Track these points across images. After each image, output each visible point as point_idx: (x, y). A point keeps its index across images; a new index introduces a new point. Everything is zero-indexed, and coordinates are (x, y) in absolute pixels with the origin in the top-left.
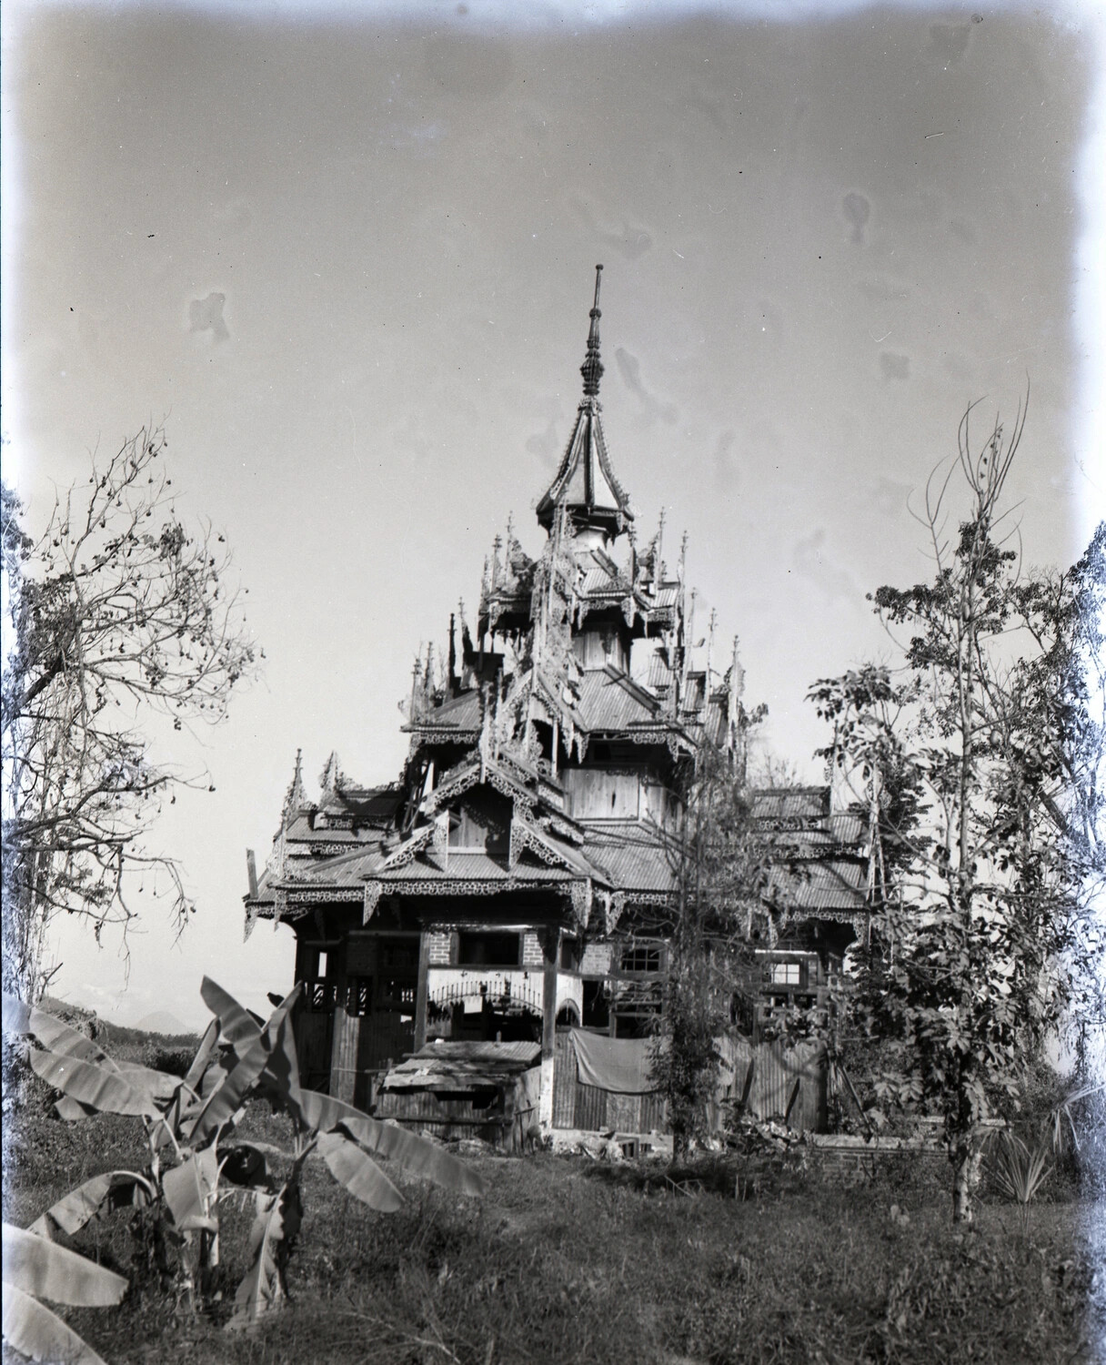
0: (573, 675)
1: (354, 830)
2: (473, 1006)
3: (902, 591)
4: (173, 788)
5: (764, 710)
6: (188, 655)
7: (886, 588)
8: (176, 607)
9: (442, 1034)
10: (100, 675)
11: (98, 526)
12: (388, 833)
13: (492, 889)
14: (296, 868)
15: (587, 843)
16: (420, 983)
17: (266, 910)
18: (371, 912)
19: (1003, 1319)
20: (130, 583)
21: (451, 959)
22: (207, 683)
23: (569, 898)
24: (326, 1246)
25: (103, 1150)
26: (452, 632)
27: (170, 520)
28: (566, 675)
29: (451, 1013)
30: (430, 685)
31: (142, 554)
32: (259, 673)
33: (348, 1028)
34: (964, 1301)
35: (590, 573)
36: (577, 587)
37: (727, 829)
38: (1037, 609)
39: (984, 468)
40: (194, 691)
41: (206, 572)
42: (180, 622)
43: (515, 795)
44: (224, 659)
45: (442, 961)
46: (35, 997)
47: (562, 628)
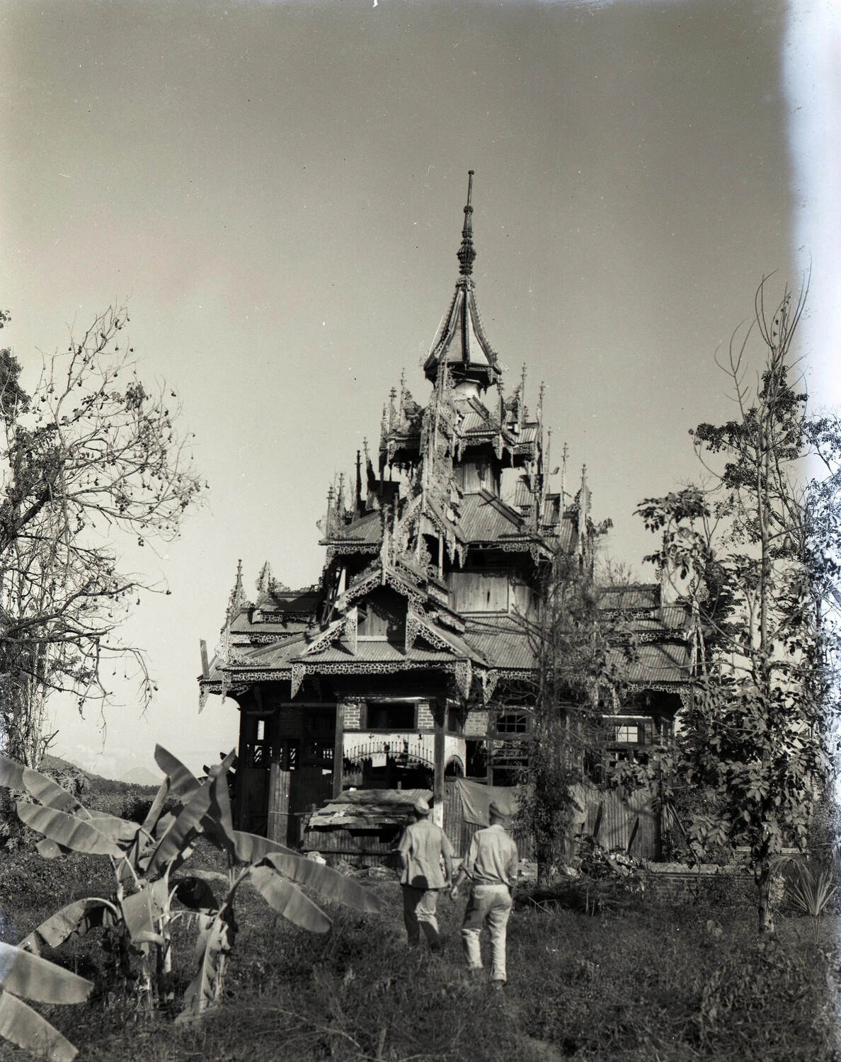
0: (454, 498)
1: (284, 624)
2: (379, 761)
3: (718, 427)
4: (138, 593)
5: (609, 523)
6: (148, 487)
7: (705, 425)
8: (139, 448)
9: (355, 784)
10: (80, 503)
11: (76, 385)
12: (311, 626)
13: (392, 669)
14: (239, 654)
15: (467, 631)
16: (337, 744)
17: (216, 687)
18: (297, 688)
19: (794, 1010)
20: (102, 430)
21: (361, 725)
22: (163, 509)
23: (453, 675)
24: (259, 954)
25: (88, 879)
26: (358, 465)
27: (134, 380)
28: (449, 498)
29: (362, 767)
30: (342, 507)
31: (110, 408)
32: (204, 500)
33: (281, 780)
34: (762, 997)
35: (467, 417)
36: (457, 428)
37: (577, 619)
38: (825, 439)
39: (776, 329)
40: (154, 515)
41: (162, 421)
42: (143, 461)
43: (409, 594)
44: (176, 490)
45: (354, 726)
46: (37, 757)
47: (446, 461)
